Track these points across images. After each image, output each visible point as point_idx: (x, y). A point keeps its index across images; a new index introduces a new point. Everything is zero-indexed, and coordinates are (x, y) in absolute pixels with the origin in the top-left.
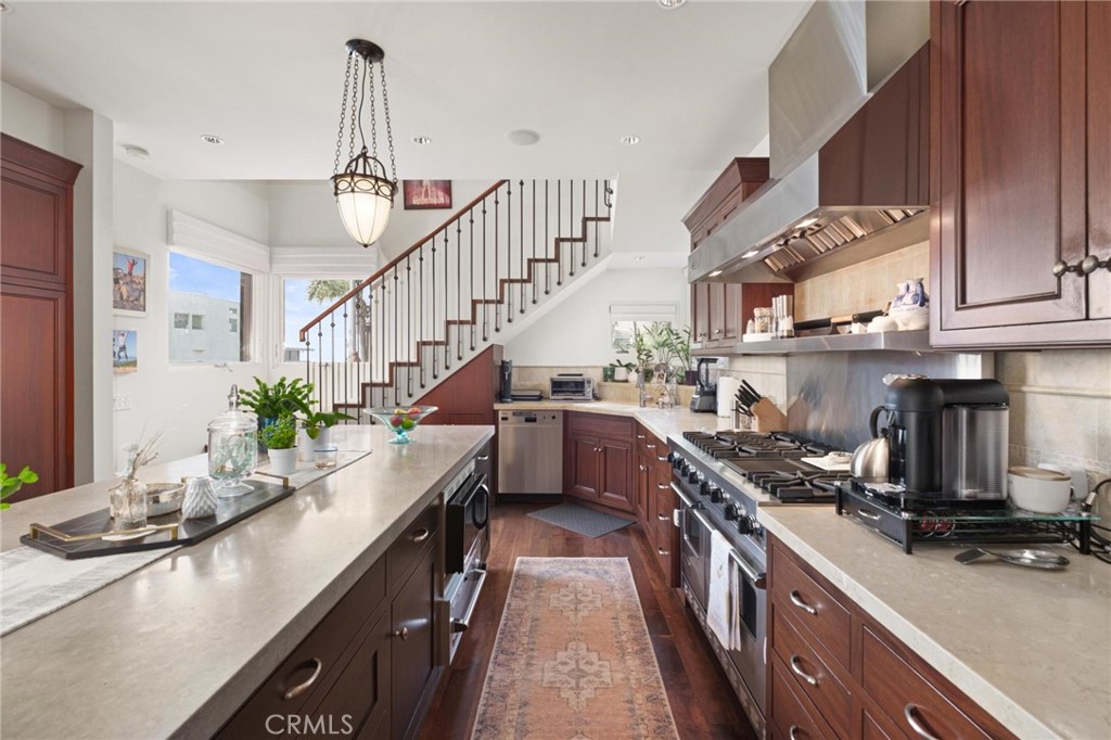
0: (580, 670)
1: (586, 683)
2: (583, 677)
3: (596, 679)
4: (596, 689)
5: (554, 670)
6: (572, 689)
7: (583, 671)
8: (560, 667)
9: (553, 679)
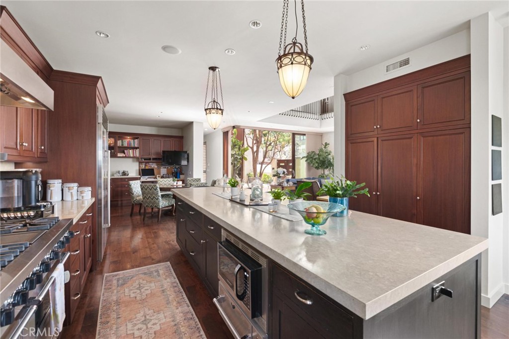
0: (145, 324)
1: (141, 319)
2: (142, 321)
3: (136, 322)
4: (136, 318)
5: (159, 320)
6: (148, 315)
7: (143, 324)
8: (157, 321)
9: (158, 315)
